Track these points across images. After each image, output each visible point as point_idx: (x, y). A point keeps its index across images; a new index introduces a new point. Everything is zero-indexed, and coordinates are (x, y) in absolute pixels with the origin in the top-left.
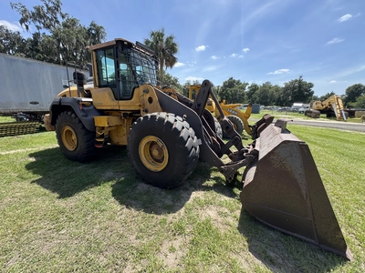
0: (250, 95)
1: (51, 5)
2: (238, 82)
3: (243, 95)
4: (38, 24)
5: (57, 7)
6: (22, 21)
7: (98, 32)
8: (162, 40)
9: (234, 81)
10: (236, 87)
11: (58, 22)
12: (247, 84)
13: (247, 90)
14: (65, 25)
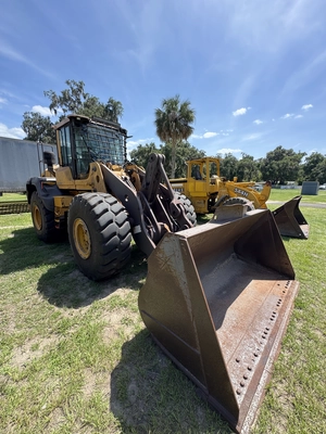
0: (308, 169)
1: (75, 87)
2: (290, 153)
3: (297, 169)
4: (64, 107)
5: (80, 88)
6: (51, 107)
7: (114, 108)
8: (175, 109)
9: (284, 151)
10: (286, 160)
11: (80, 103)
12: (304, 154)
13: (304, 161)
14: (86, 106)
